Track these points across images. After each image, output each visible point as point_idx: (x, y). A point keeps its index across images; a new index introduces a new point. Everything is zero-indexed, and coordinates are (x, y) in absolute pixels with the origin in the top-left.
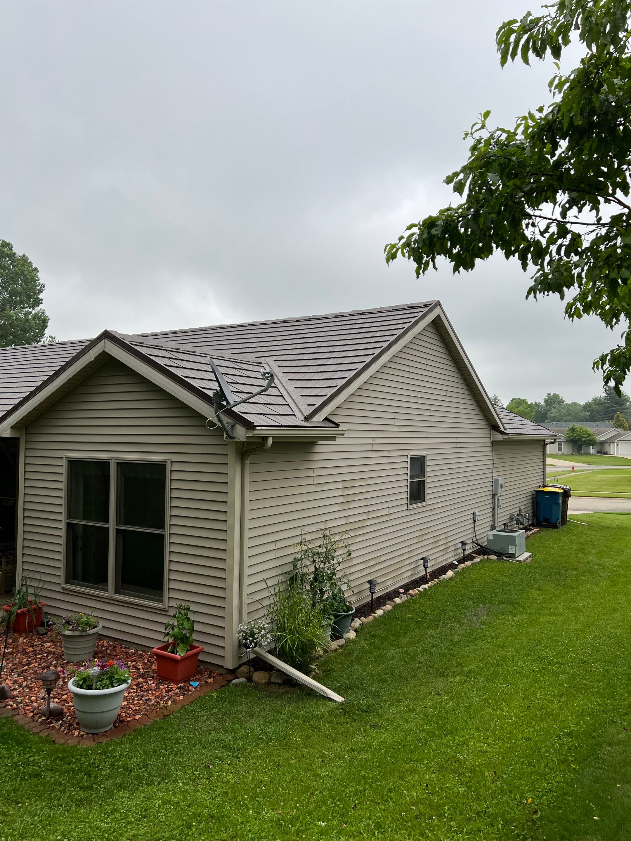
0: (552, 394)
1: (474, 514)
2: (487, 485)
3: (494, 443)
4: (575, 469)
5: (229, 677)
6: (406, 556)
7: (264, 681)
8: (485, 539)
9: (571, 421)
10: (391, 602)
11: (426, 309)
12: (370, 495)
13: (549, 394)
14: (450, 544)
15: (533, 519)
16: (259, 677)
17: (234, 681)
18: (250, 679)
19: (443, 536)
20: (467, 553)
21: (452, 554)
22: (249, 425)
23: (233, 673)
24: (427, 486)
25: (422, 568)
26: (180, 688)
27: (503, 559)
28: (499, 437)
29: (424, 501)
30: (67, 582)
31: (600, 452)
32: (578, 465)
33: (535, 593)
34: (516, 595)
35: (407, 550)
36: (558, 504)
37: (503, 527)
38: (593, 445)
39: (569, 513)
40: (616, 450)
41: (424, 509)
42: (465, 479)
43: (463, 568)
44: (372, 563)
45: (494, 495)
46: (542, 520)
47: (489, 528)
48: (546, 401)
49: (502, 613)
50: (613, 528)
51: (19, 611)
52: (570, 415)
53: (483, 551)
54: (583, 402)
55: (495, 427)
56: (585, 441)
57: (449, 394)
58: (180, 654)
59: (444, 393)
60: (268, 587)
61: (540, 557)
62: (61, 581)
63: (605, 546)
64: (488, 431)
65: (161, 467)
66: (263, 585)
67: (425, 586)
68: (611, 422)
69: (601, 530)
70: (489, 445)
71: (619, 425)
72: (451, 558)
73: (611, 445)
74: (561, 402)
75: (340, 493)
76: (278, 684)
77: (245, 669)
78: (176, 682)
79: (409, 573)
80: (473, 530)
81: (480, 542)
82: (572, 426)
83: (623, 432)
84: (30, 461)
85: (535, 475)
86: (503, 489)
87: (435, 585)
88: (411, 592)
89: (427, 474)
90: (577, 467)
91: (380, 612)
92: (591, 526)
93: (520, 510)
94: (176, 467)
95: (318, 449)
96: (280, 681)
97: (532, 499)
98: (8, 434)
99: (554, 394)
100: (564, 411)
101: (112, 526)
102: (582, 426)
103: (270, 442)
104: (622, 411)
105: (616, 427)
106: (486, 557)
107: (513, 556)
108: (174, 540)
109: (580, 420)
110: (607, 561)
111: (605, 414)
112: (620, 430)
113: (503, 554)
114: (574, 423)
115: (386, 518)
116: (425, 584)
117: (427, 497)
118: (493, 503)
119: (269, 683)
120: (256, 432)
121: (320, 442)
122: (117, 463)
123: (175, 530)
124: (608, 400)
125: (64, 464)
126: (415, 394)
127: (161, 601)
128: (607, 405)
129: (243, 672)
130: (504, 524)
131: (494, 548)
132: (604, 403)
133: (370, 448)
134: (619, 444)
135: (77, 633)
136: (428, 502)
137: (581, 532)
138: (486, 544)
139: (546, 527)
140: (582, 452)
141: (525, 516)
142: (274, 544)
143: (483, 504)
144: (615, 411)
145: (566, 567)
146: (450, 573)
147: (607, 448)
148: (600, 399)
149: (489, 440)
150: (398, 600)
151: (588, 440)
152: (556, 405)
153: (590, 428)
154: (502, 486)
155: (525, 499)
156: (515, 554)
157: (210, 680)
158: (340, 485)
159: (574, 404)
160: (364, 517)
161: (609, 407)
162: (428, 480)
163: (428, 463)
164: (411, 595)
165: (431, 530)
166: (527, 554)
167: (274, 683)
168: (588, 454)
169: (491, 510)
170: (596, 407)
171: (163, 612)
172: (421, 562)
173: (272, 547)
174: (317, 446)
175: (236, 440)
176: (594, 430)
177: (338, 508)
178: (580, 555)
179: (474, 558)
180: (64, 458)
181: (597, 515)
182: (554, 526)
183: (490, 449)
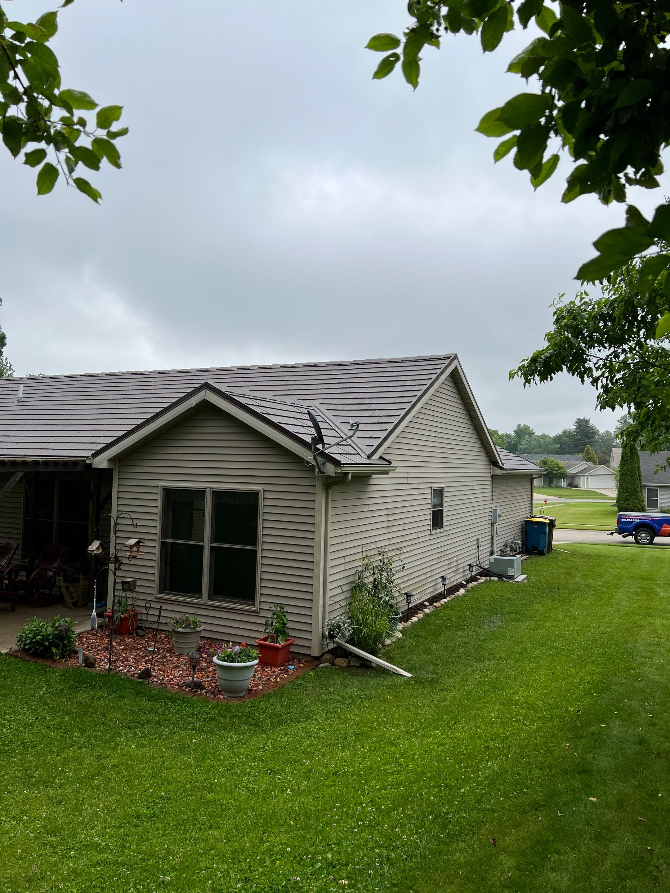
0: (522, 426)
1: (477, 540)
2: (487, 514)
3: (493, 477)
4: (547, 502)
5: (316, 663)
6: (429, 575)
7: (345, 665)
8: (487, 562)
9: (541, 453)
10: (421, 612)
11: (447, 362)
12: (405, 521)
13: (520, 425)
14: (460, 566)
15: (523, 547)
16: (340, 661)
17: (321, 665)
18: (333, 664)
19: (455, 559)
20: (473, 574)
21: (461, 575)
22: (337, 463)
23: (318, 659)
24: (445, 514)
25: (441, 585)
26: (281, 670)
27: (503, 580)
28: (498, 472)
29: (442, 527)
30: (160, 592)
31: (570, 485)
32: (551, 498)
33: (537, 606)
34: (521, 607)
35: (429, 569)
36: (545, 533)
37: (499, 553)
38: (564, 478)
39: (553, 543)
40: (585, 484)
41: (442, 535)
42: (471, 509)
43: (472, 587)
44: (406, 579)
45: (493, 524)
46: (530, 548)
47: (488, 554)
48: (516, 432)
49: (513, 620)
50: (592, 556)
51: (123, 616)
52: (540, 447)
53: (486, 573)
54: (553, 434)
55: (494, 463)
56: (556, 474)
57: (461, 434)
58: (281, 643)
59: (457, 433)
60: (343, 592)
61: (534, 578)
62: (155, 591)
63: (588, 570)
64: (488, 467)
65: (254, 495)
66: (339, 591)
67: (445, 600)
68: (581, 455)
69: (582, 557)
70: (490, 478)
71: (589, 459)
72: (459, 578)
73: (582, 478)
74: (531, 434)
75: (385, 518)
76: (356, 666)
77: (327, 656)
78: (276, 666)
79: (431, 590)
80: (476, 555)
81: (482, 565)
82: (543, 458)
83: (594, 465)
84: (122, 489)
85: (524, 506)
86: (501, 518)
87: (452, 600)
88: (435, 604)
89: (445, 504)
90: (549, 500)
91: (415, 619)
92: (573, 554)
93: (513, 538)
94: (267, 495)
95: (373, 482)
96: (357, 665)
97: (522, 528)
98: (104, 465)
99: (524, 425)
100: (535, 443)
101: (207, 545)
102: (553, 459)
103: (350, 476)
104: (592, 443)
105: (585, 460)
106: (488, 578)
107: (512, 577)
108: (266, 554)
109: (550, 452)
110: (591, 582)
111: (574, 447)
112: (590, 463)
113: (503, 576)
114: (545, 456)
115: (415, 541)
116: (445, 598)
117: (445, 524)
118: (492, 531)
119: (349, 666)
120: (344, 469)
121: (374, 476)
122: (213, 491)
123: (266, 546)
124: (577, 432)
125: (159, 492)
126: (437, 435)
127: (254, 605)
128: (576, 438)
129: (327, 659)
130: (501, 550)
131: (496, 571)
132: (574, 435)
133: (405, 481)
134: (589, 477)
135: (188, 630)
136: (445, 528)
137: (566, 559)
138: (488, 566)
139: (534, 555)
140: (553, 485)
141: (518, 544)
142: (343, 559)
143: (484, 531)
144: (586, 444)
145: (558, 587)
146: (462, 591)
147: (577, 481)
148: (570, 432)
149: (489, 474)
150: (427, 611)
151: (559, 473)
152: (527, 437)
153: (560, 461)
154: (499, 516)
155: (516, 528)
156: (513, 576)
157: (301, 665)
158: (385, 512)
159: (544, 436)
160: (401, 539)
161: (578, 440)
162: (445, 509)
163: (445, 495)
164: (436, 607)
165: (447, 553)
166: (523, 577)
167: (353, 666)
168: (558, 487)
169: (490, 537)
170: (566, 439)
171: (255, 613)
172: (440, 580)
173: (342, 561)
174: (372, 480)
175: (326, 474)
176: (565, 463)
177: (384, 531)
178: (568, 578)
179: (479, 579)
180: (160, 487)
181: (576, 545)
182: (541, 553)
183: (489, 482)
